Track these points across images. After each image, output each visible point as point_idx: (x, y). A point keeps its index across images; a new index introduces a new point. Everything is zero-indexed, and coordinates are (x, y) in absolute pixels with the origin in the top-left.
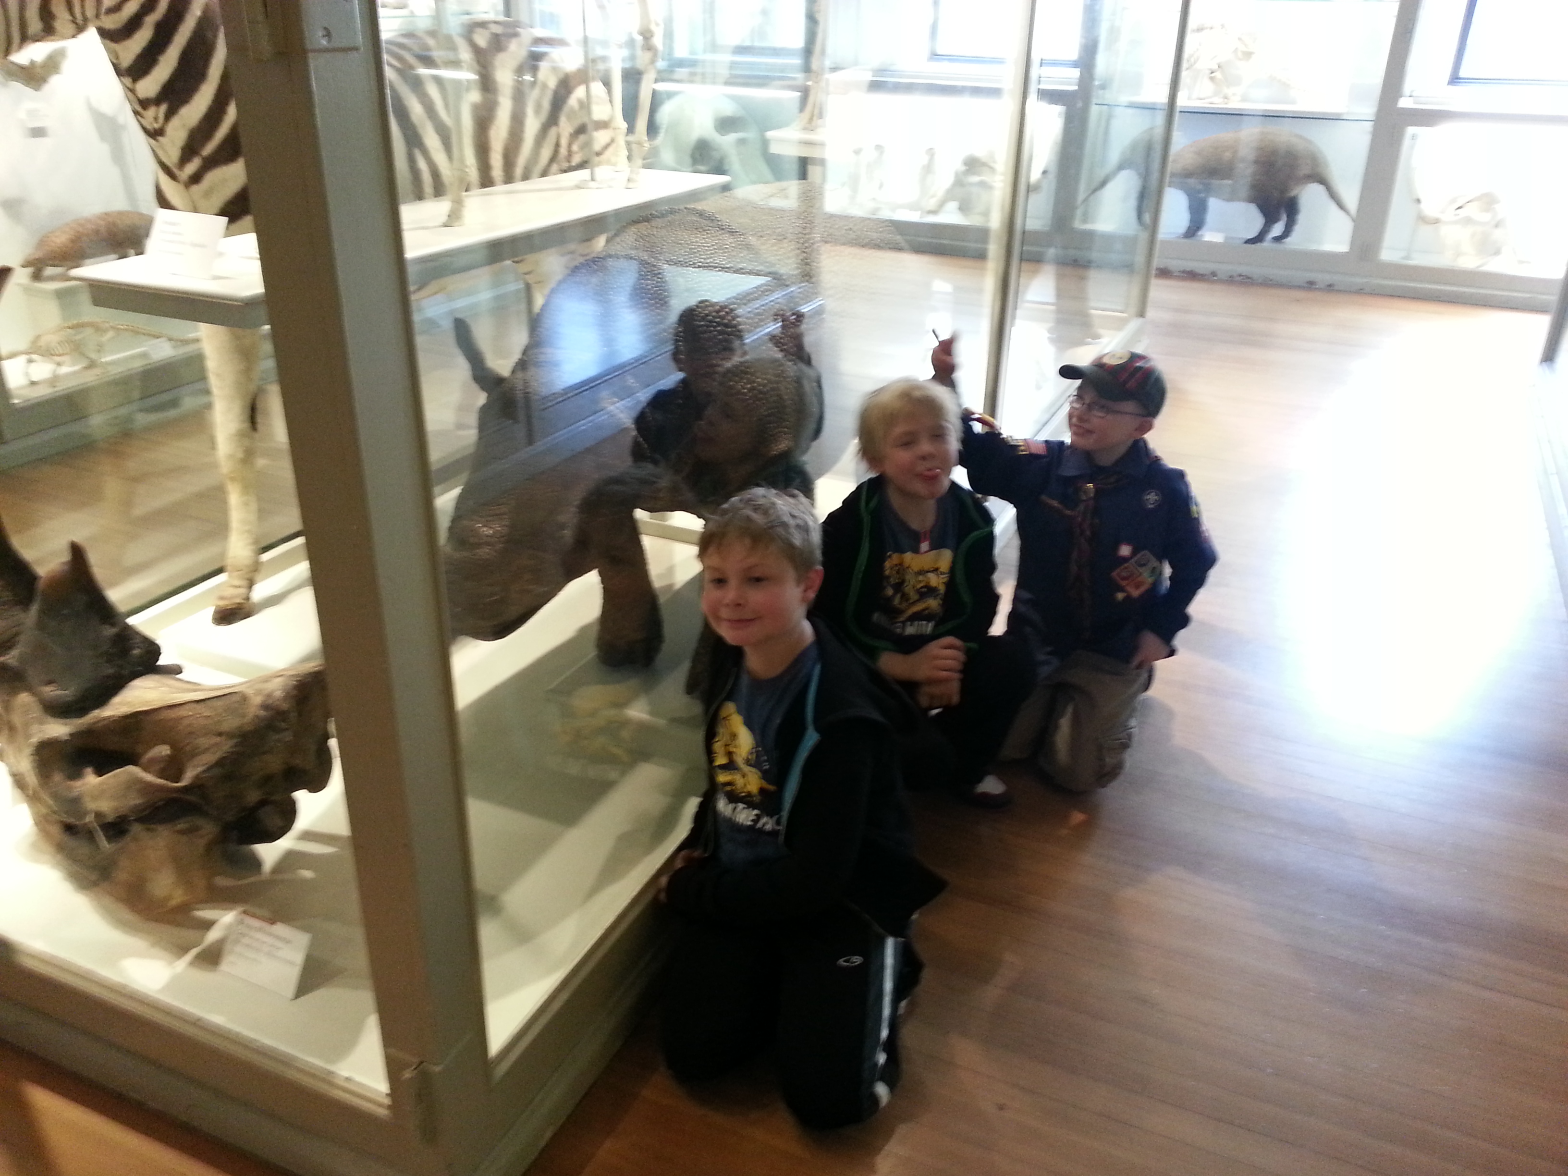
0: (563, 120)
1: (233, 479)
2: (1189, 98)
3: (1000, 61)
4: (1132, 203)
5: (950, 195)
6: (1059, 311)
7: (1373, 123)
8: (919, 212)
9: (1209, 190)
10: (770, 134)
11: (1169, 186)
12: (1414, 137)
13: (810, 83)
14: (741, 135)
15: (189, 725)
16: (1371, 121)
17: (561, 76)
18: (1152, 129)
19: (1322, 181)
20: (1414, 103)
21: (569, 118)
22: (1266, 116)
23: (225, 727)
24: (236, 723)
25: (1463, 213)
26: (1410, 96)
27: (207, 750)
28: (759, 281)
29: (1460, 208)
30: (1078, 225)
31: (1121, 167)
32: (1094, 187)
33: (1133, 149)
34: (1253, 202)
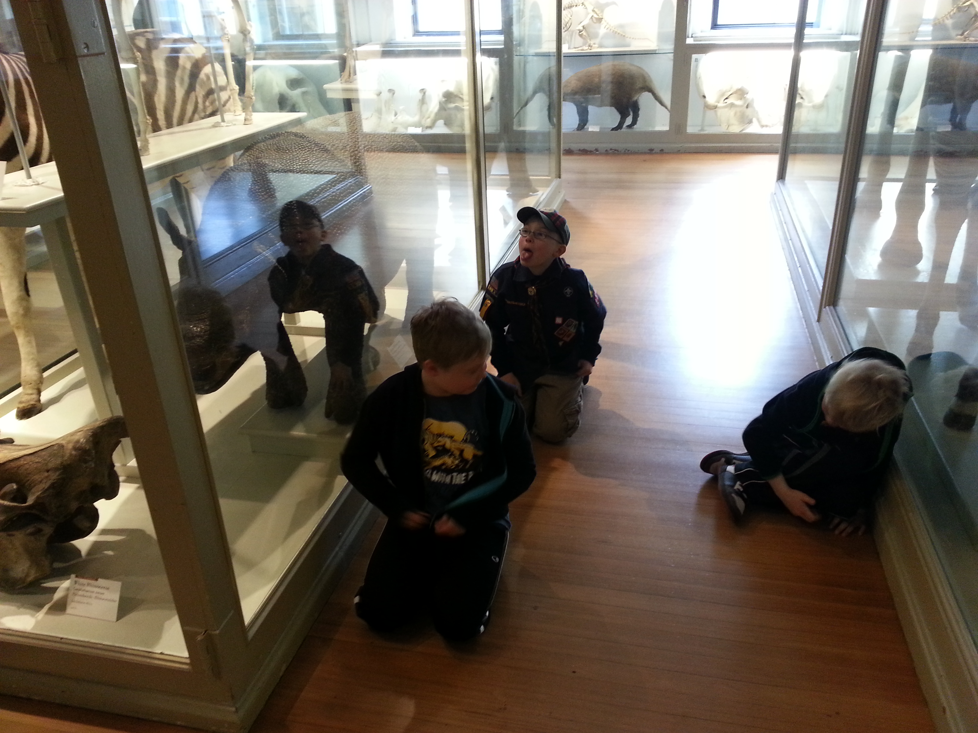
0: (198, 87)
2: (569, 48)
3: (457, 33)
4: (546, 113)
5: (438, 116)
6: (512, 179)
7: (672, 54)
8: (421, 128)
9: (587, 101)
10: (326, 86)
11: (564, 100)
12: (696, 60)
13: (345, 54)
14: (303, 89)
15: (26, 470)
16: (672, 53)
18: (550, 68)
19: (651, 90)
20: (694, 41)
21: (201, 86)
22: (615, 55)
23: (51, 465)
24: (59, 461)
25: (729, 101)
26: (692, 37)
27: (41, 482)
28: (329, 177)
29: (727, 98)
30: (515, 128)
31: (535, 93)
32: (522, 105)
33: (541, 80)
34: (613, 106)
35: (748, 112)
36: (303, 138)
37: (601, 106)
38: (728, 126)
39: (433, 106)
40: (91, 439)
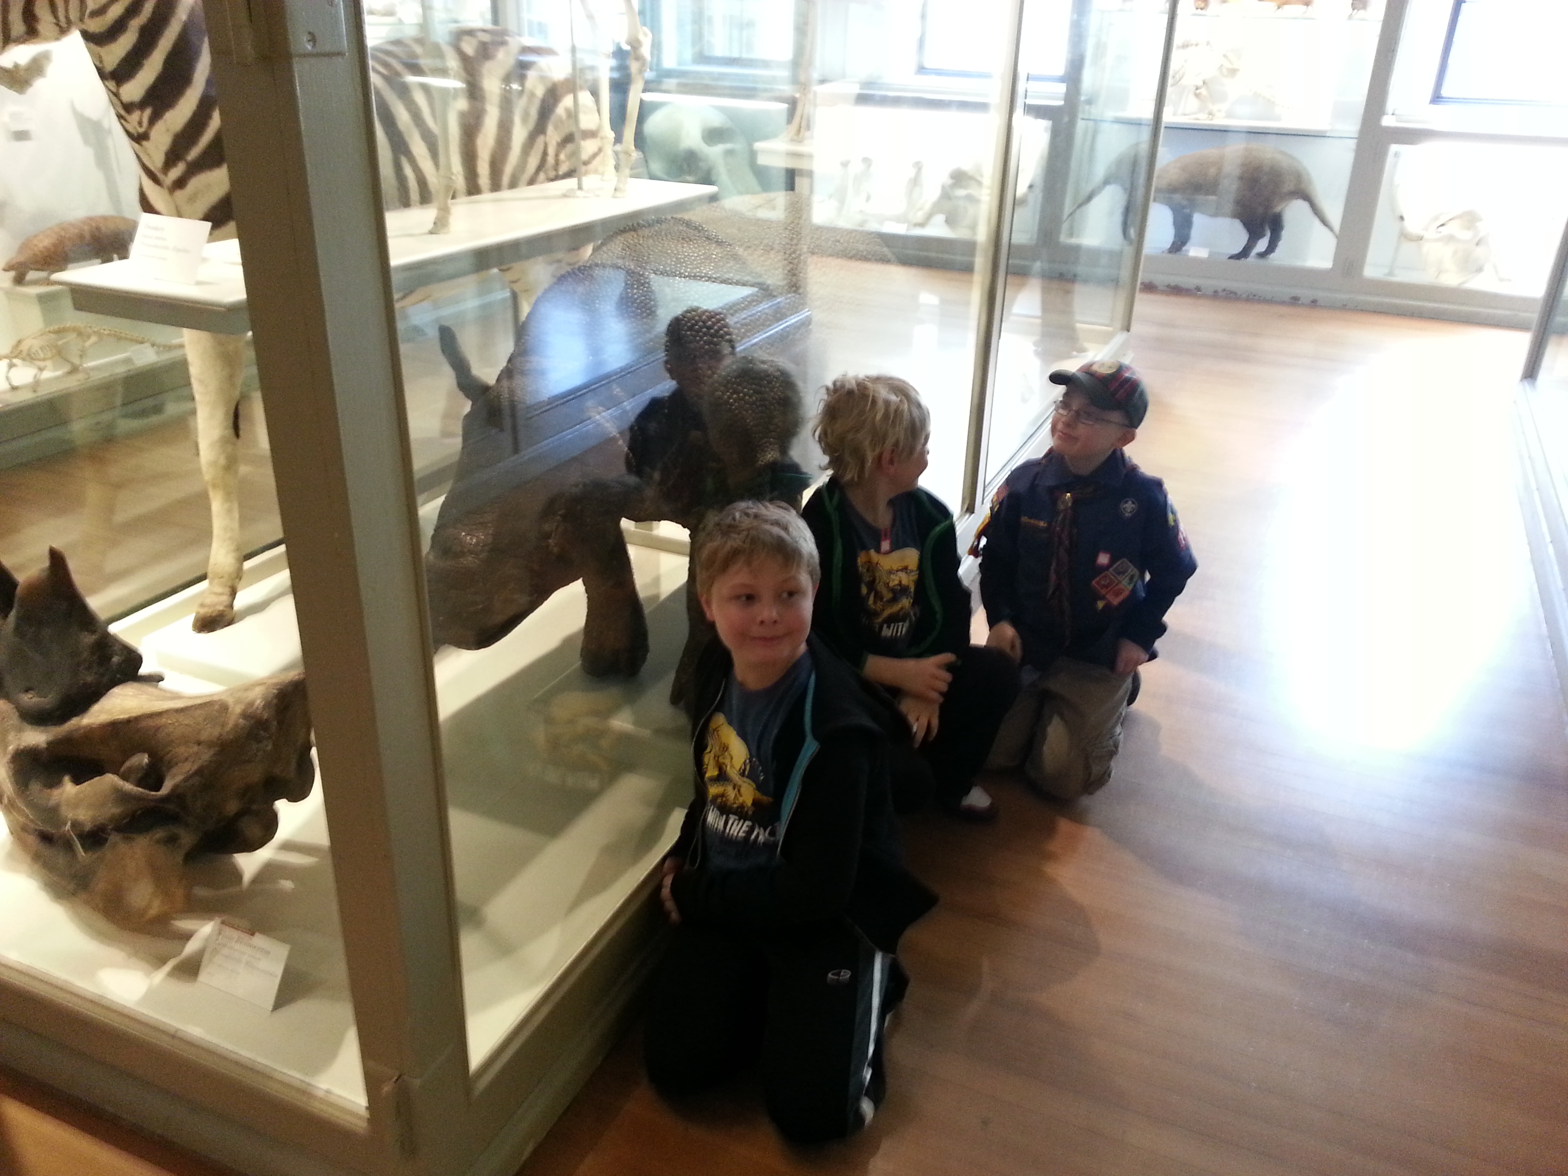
0: (550, 129)
1: (214, 486)
2: (1175, 114)
3: (985, 75)
4: (1118, 218)
5: (937, 208)
6: (1045, 324)
7: (1356, 140)
8: (906, 225)
9: (1193, 206)
10: (758, 145)
11: (1155, 200)
12: (1396, 155)
13: (797, 95)
14: (728, 146)
15: (168, 735)
16: (1355, 138)
17: (549, 85)
18: (1137, 144)
19: (1307, 198)
20: (1397, 121)
21: (556, 128)
22: (1251, 132)
23: (204, 736)
24: (216, 732)
25: (1444, 231)
26: (1393, 114)
27: (187, 759)
28: (746, 291)
29: (1442, 225)
30: (1064, 239)
31: (1106, 182)
32: (1080, 201)
33: (1119, 162)
34: (1237, 218)
35: (1479, 251)
36: (699, 232)
37: (1215, 215)
38: (1440, 272)
39: (931, 193)
40: (275, 701)
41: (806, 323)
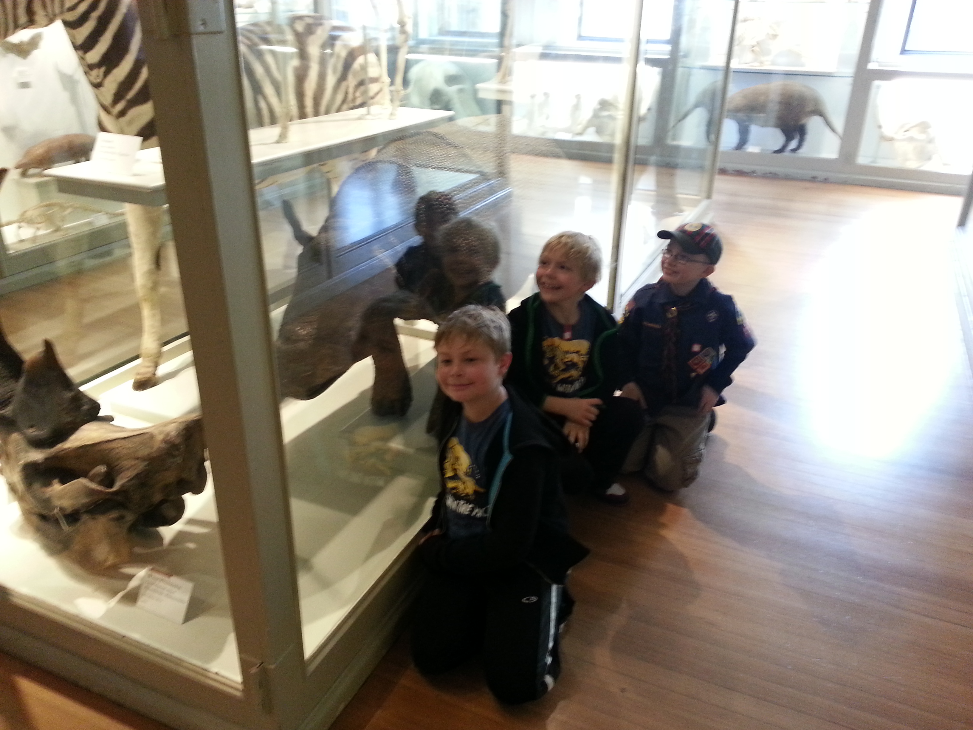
0: (350, 77)
1: (145, 300)
2: (738, 63)
3: (621, 40)
5: (590, 123)
8: (571, 134)
9: (750, 120)
10: (478, 86)
11: (726, 118)
12: (878, 87)
13: (503, 54)
14: (460, 86)
15: (118, 454)
16: (852, 77)
17: (349, 50)
18: (715, 82)
19: (821, 114)
20: (878, 66)
21: (354, 76)
22: (786, 74)
23: (140, 454)
24: (148, 451)
25: (908, 134)
26: (876, 62)
27: (129, 468)
28: (472, 177)
29: (906, 131)
30: (669, 141)
31: (696, 106)
32: (680, 118)
33: (703, 95)
34: (778, 127)
36: (443, 140)
37: (764, 126)
38: (905, 160)
39: (586, 114)
40: (184, 432)
41: (508, 196)
